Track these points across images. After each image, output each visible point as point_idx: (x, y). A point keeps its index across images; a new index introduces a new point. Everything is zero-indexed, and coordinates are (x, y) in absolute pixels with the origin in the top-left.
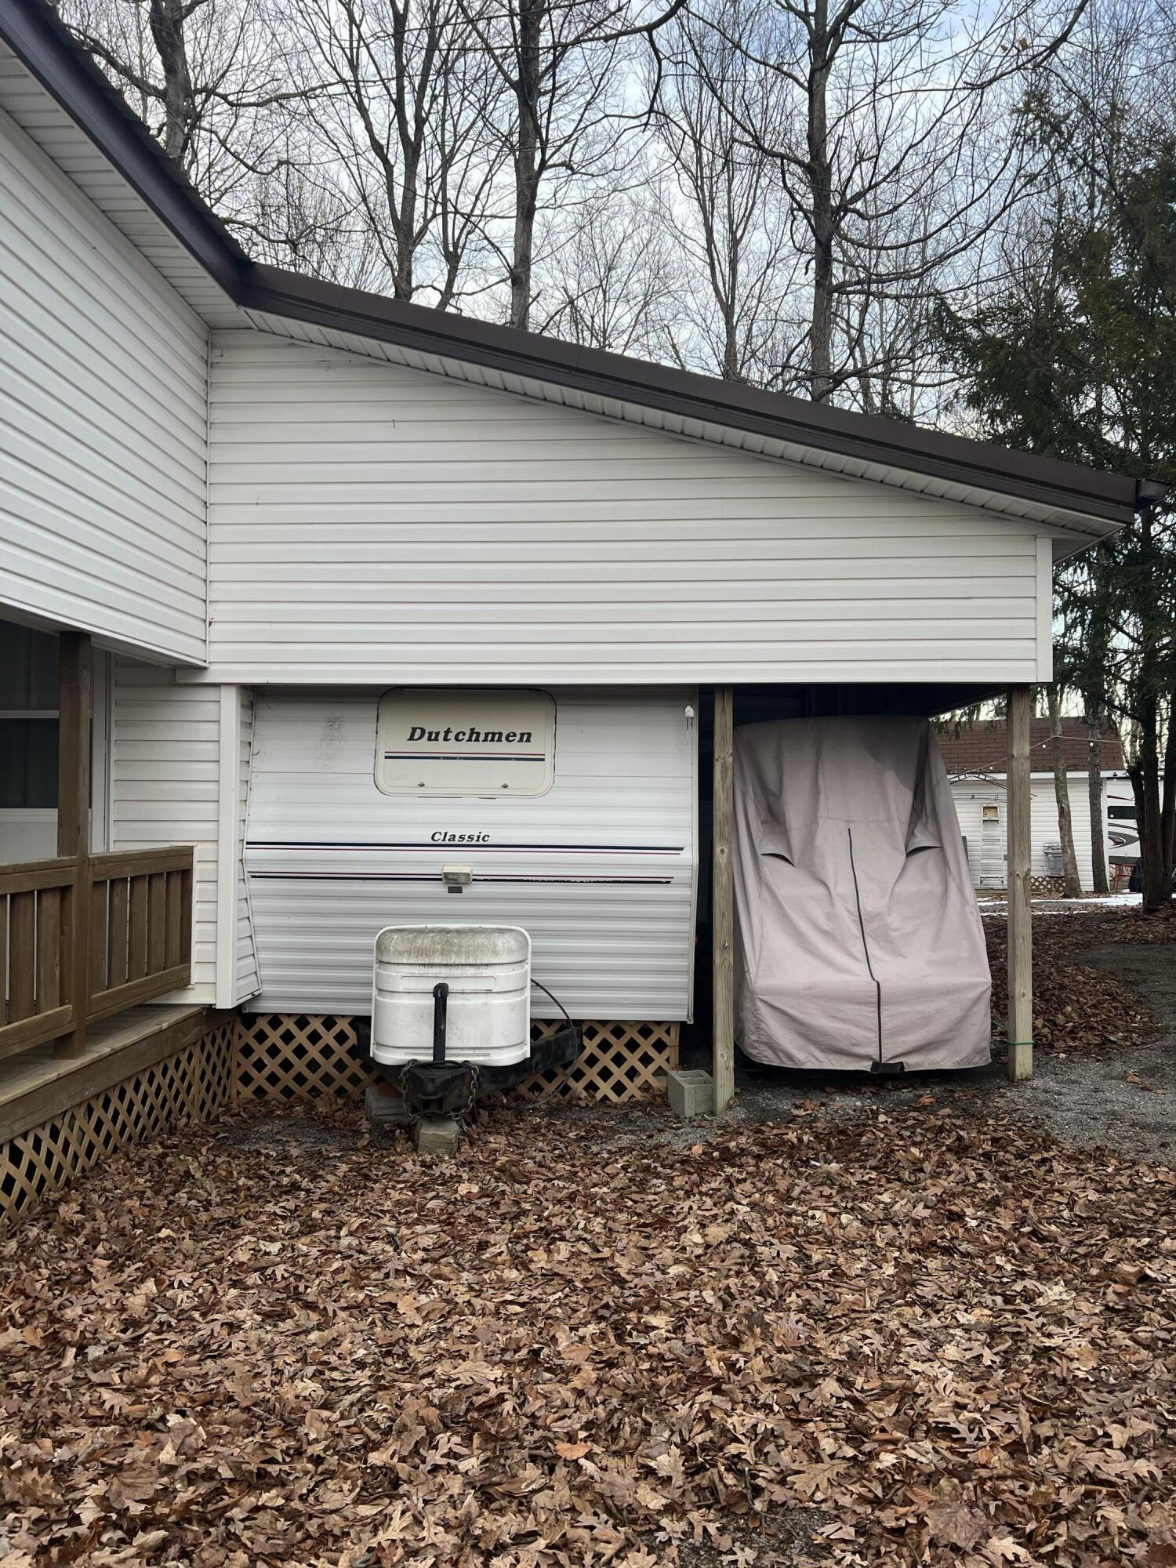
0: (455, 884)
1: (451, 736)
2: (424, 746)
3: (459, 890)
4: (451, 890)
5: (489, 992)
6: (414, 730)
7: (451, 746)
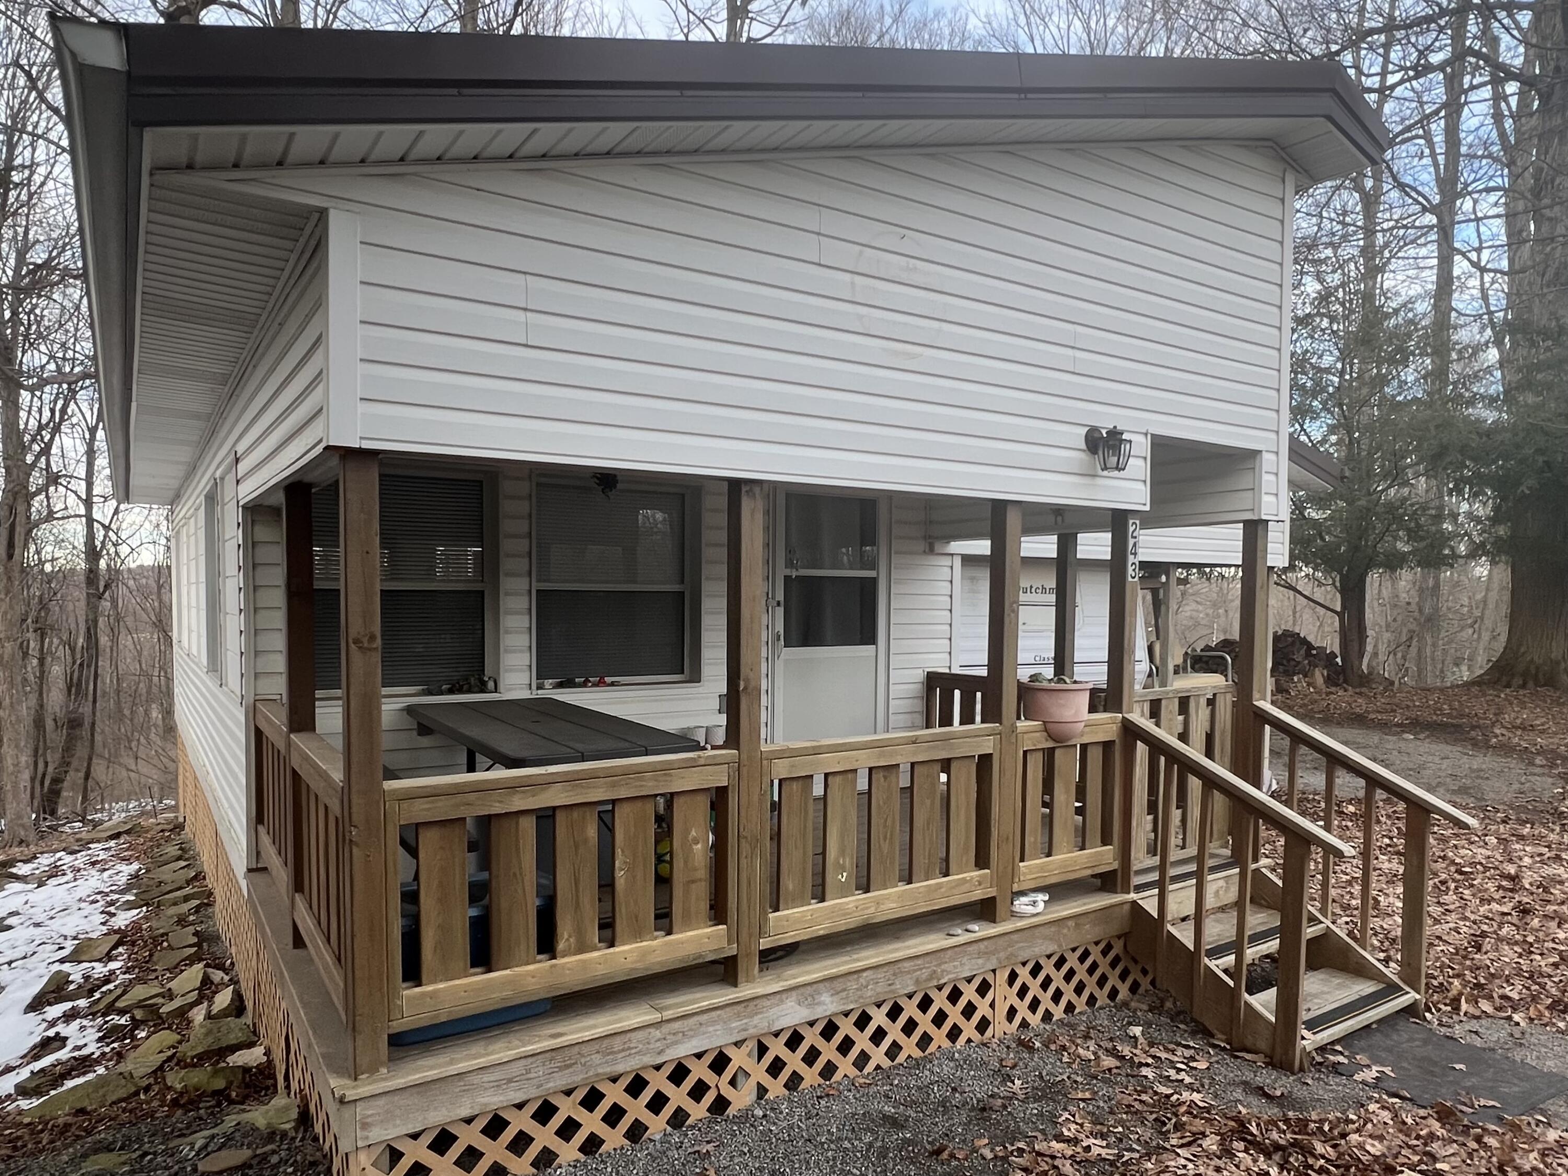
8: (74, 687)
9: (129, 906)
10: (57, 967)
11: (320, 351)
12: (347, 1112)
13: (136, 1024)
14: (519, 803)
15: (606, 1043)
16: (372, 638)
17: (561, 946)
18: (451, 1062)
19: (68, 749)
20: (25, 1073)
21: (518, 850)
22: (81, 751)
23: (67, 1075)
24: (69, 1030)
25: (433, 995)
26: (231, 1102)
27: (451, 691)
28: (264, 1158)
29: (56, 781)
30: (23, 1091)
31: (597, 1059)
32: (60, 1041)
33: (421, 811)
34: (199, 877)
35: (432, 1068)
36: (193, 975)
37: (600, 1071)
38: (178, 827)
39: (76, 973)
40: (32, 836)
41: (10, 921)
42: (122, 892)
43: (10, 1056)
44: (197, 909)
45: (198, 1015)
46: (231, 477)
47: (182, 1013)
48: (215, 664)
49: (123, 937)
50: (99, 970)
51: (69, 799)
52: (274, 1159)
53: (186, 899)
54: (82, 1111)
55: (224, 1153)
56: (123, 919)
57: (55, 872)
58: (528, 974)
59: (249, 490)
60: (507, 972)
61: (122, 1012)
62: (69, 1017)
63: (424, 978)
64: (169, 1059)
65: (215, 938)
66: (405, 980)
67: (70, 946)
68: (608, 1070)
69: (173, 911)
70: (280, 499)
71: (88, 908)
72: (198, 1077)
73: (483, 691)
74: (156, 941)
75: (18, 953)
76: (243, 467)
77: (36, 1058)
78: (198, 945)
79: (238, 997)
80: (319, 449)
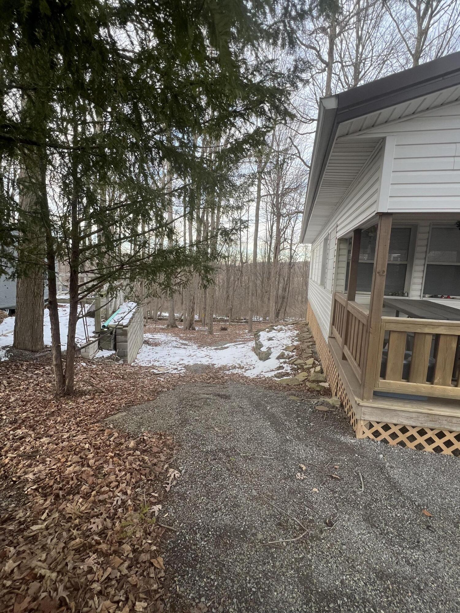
8: (284, 289)
9: (297, 341)
10: (282, 351)
11: (378, 182)
12: (360, 408)
13: (298, 369)
14: (427, 330)
15: (449, 419)
16: (384, 272)
17: (436, 381)
18: (392, 405)
19: (282, 304)
20: (276, 372)
21: (424, 346)
22: (284, 304)
23: (284, 376)
24: (285, 365)
25: (389, 383)
26: (321, 395)
27: (392, 295)
28: (332, 412)
29: (279, 310)
30: (276, 376)
31: (445, 422)
32: (283, 368)
33: (392, 327)
34: (312, 337)
35: (387, 405)
36: (311, 361)
37: (446, 427)
38: (307, 324)
39: (286, 353)
40: (274, 322)
41: (273, 338)
42: (295, 337)
43: (273, 368)
44: (312, 345)
45: (312, 370)
46: (335, 231)
47: (309, 369)
48: (323, 283)
49: (296, 348)
50: (291, 354)
51: (281, 315)
52: (334, 413)
53: (309, 342)
54: (288, 385)
55: (322, 406)
56: (296, 343)
57: (281, 330)
58: (423, 387)
59: (340, 234)
60: (415, 384)
61: (295, 365)
62: (285, 363)
63: (387, 377)
64: (306, 379)
65: (316, 353)
66: (381, 376)
67: (285, 347)
68: (449, 428)
69: (306, 344)
70: (352, 234)
71: (289, 339)
72: (314, 385)
73: (402, 296)
74: (303, 350)
75: (275, 346)
76: (338, 228)
77: (278, 370)
78: (312, 353)
79: (322, 369)
80: (374, 214)
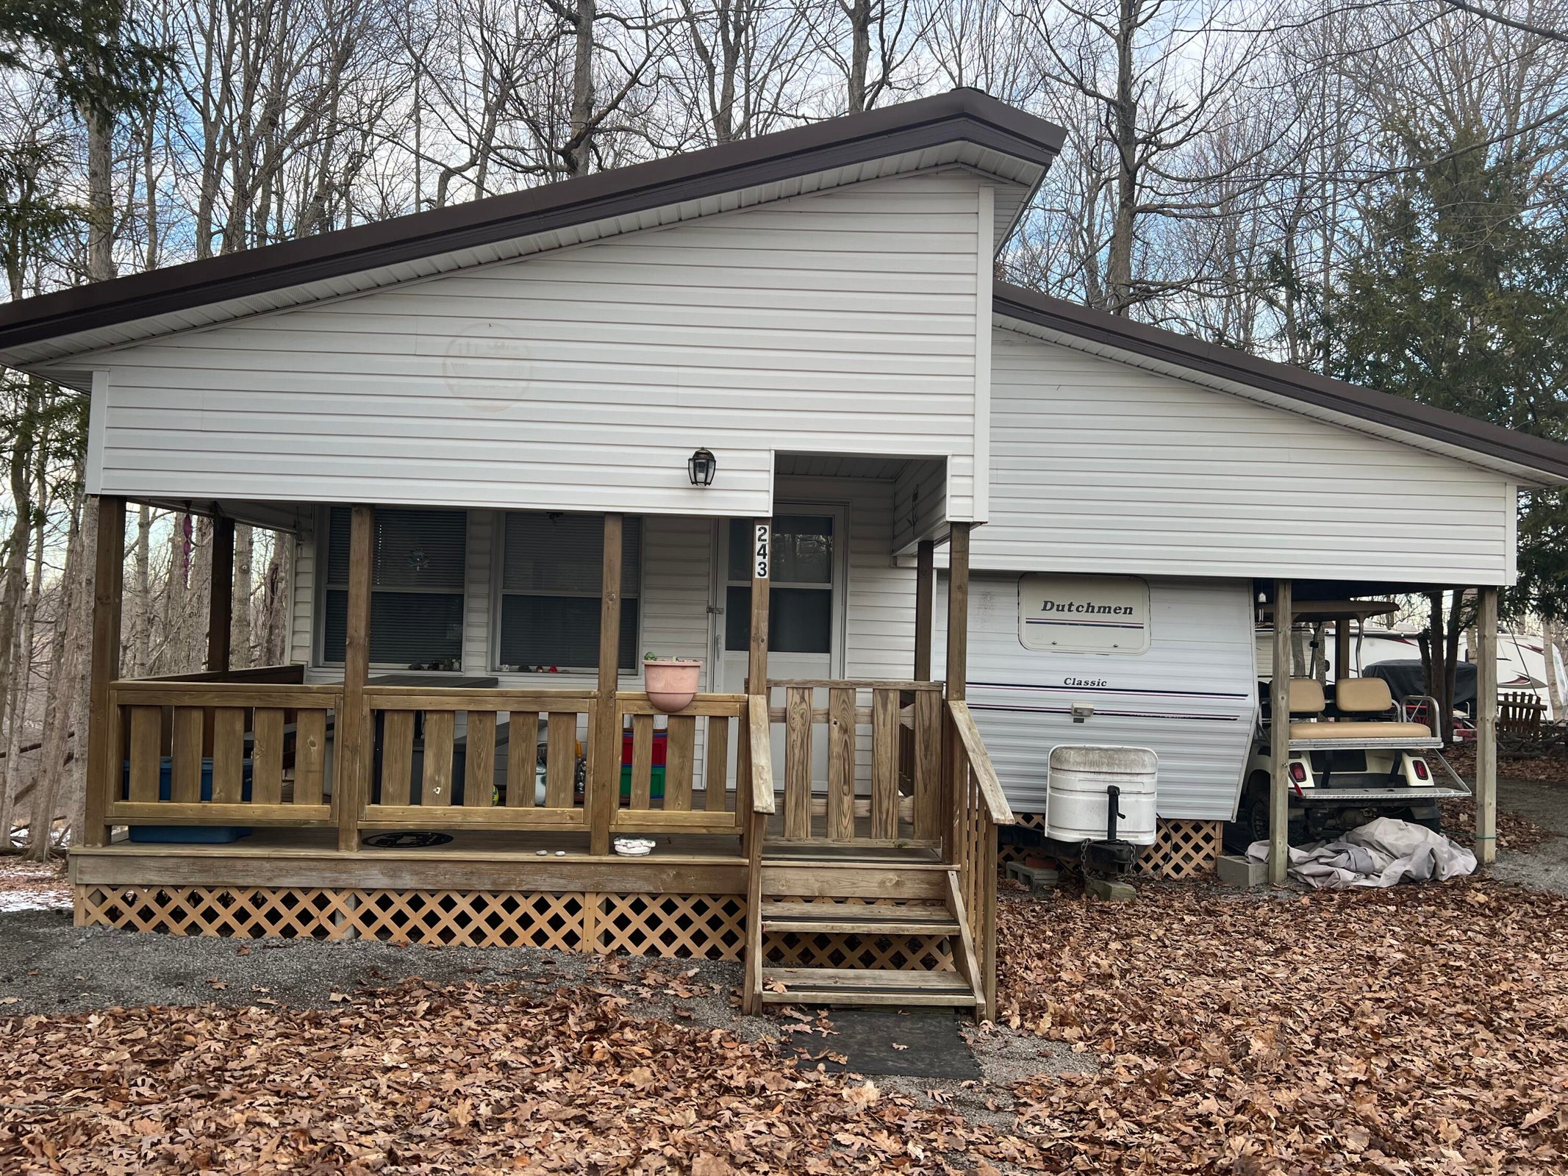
0: (1079, 716)
1: (1073, 608)
2: (1053, 615)
3: (1082, 721)
4: (1075, 721)
5: (1139, 793)
6: (1046, 603)
7: (1074, 616)
17: (215, 795)
33: (129, 698)
63: (131, 796)
68: (239, 882)
